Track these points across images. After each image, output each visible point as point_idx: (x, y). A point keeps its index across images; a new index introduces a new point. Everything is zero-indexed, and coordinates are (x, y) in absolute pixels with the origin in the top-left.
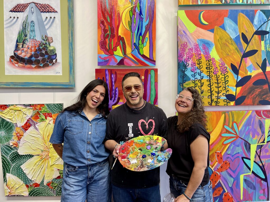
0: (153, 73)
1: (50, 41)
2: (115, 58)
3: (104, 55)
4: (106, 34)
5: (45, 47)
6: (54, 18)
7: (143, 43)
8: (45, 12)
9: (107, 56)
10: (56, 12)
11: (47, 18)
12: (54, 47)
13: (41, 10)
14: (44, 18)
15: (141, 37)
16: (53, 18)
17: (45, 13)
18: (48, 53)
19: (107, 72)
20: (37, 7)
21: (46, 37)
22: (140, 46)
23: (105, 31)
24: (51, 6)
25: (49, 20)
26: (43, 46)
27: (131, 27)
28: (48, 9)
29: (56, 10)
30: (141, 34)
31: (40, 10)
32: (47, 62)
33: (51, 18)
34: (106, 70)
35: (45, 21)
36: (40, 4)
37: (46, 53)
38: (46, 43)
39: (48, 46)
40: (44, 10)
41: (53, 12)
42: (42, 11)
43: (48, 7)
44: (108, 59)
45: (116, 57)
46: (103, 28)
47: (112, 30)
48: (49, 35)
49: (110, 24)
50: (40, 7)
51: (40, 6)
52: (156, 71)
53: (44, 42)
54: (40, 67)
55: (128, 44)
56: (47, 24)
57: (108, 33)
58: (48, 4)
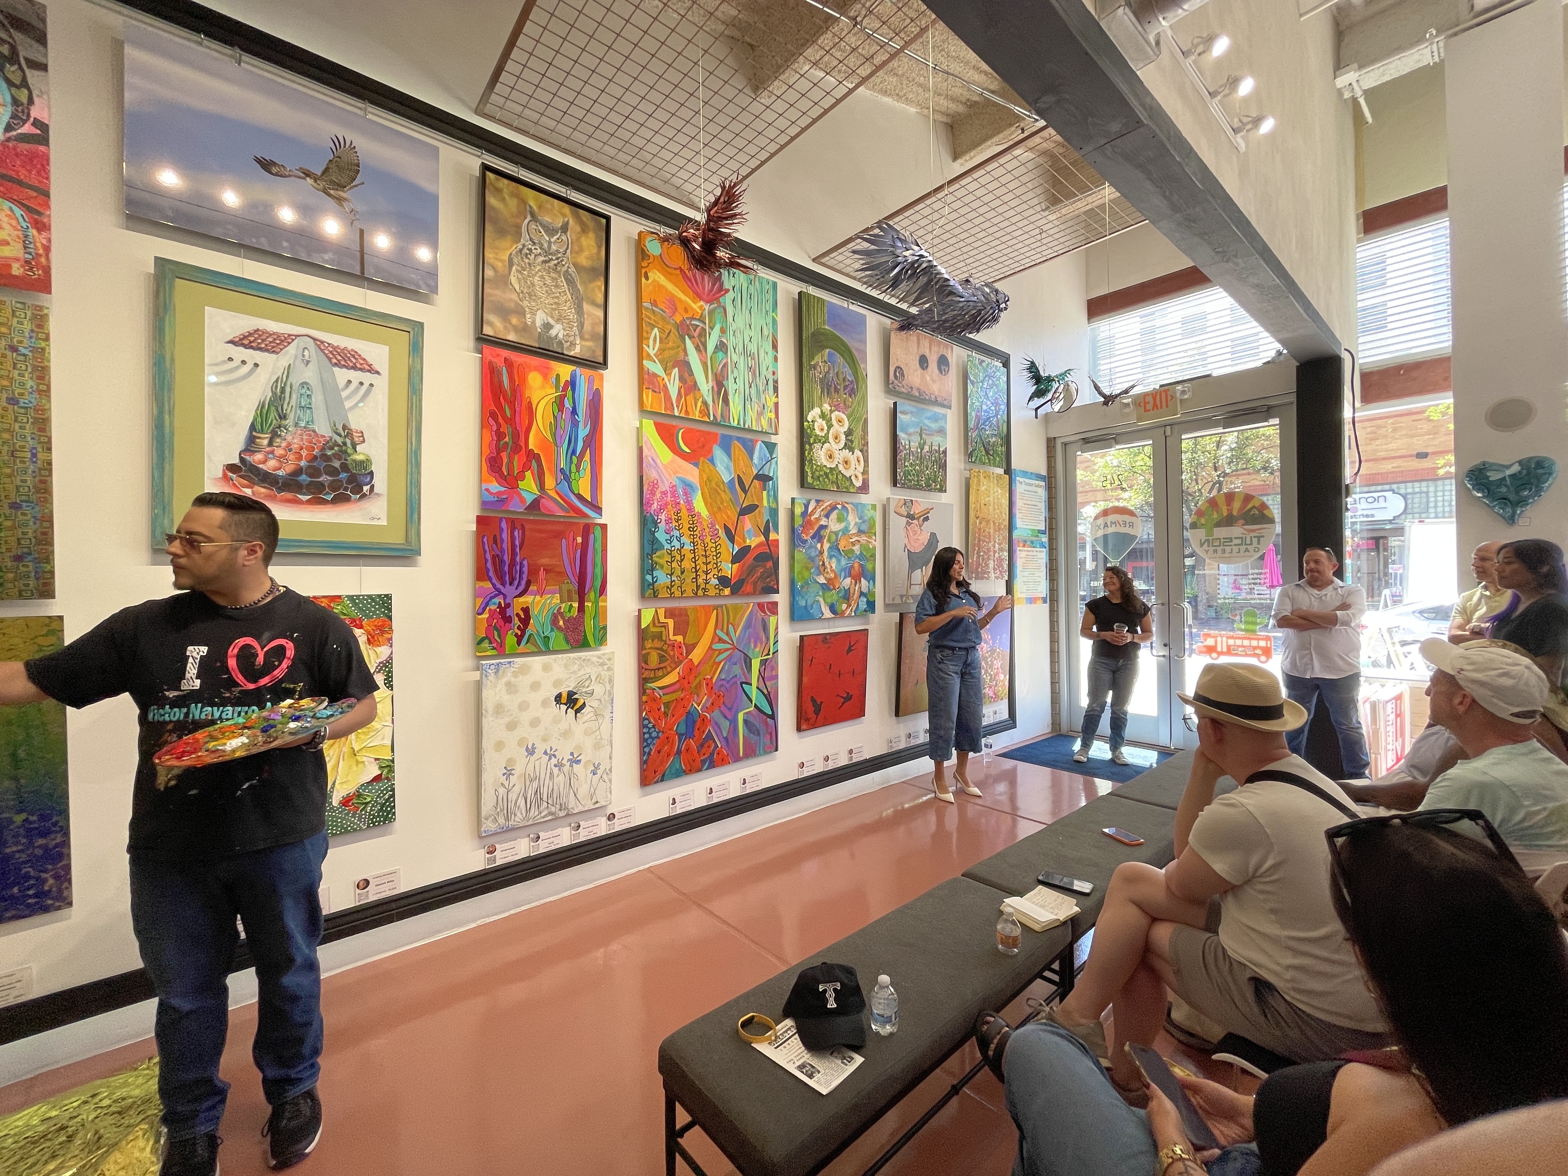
0: (598, 532)
1: (356, 439)
2: (520, 495)
3: (495, 487)
4: (502, 442)
5: (341, 451)
6: (371, 385)
7: (578, 470)
8: (344, 366)
9: (503, 489)
10: (378, 373)
11: (350, 382)
12: (367, 455)
13: (334, 361)
14: (341, 383)
15: (575, 459)
16: (366, 385)
17: (345, 370)
18: (350, 467)
19: (504, 525)
20: (322, 350)
21: (344, 427)
22: (572, 475)
23: (500, 435)
24: (363, 356)
25: (357, 390)
26: (336, 448)
27: (554, 435)
28: (354, 361)
29: (376, 367)
30: (574, 452)
31: (330, 359)
32: (346, 489)
33: (361, 384)
34: (501, 519)
35: (343, 390)
36: (329, 344)
37: (345, 467)
38: (345, 444)
39: (350, 451)
40: (343, 363)
41: (369, 371)
42: (336, 364)
43: (353, 356)
44: (504, 497)
45: (524, 494)
46: (495, 428)
47: (516, 436)
48: (353, 425)
49: (511, 421)
50: (331, 352)
51: (331, 349)
52: (604, 527)
53: (339, 440)
54: (324, 502)
55: (549, 469)
56: (348, 397)
57: (507, 439)
58: (353, 350)
